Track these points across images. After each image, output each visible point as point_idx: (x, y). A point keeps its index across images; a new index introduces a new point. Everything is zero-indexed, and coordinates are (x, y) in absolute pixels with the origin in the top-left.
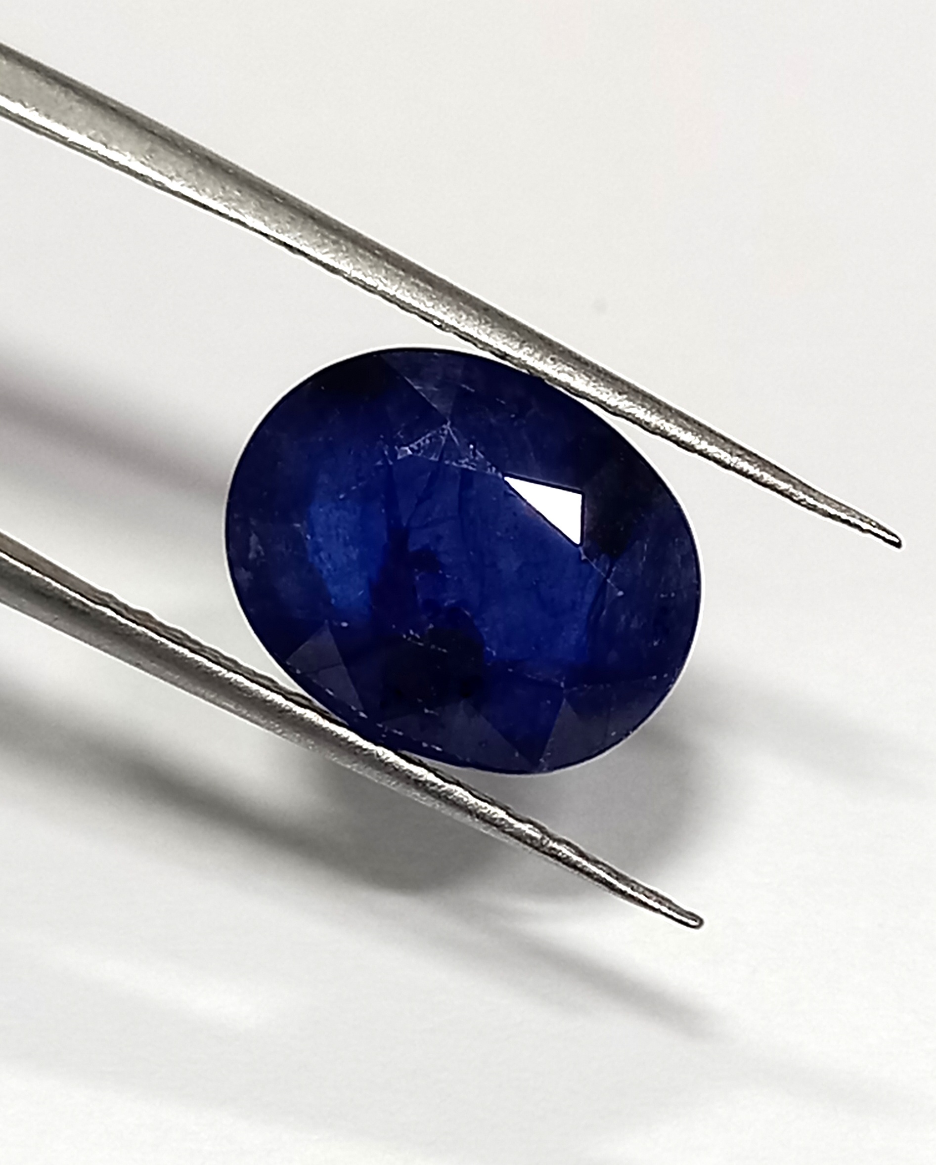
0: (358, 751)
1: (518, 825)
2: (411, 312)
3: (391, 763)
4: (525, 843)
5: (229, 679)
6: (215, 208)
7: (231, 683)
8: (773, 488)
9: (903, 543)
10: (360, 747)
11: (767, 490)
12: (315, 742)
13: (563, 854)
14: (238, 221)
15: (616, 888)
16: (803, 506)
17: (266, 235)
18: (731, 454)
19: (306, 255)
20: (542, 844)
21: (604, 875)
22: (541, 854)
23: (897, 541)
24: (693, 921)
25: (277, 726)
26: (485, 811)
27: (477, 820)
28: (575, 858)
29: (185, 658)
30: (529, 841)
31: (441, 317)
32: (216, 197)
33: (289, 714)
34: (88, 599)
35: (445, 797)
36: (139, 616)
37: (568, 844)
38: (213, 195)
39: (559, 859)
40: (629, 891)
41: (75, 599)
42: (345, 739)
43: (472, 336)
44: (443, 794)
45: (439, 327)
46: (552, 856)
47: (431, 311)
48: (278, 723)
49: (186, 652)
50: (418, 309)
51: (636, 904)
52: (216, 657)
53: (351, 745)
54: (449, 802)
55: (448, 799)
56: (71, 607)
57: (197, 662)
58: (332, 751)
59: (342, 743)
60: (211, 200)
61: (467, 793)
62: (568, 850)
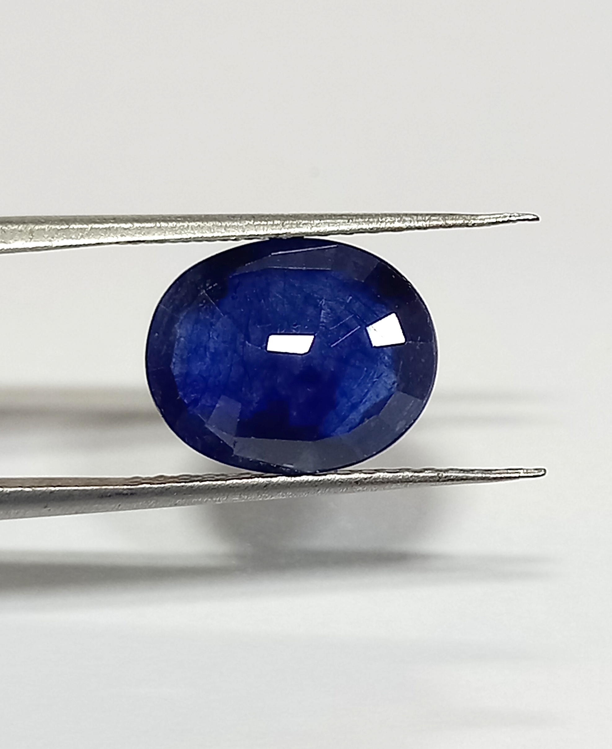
0: (317, 483)
1: (421, 475)
2: (215, 241)
3: (338, 480)
4: (431, 481)
5: (228, 485)
6: (82, 244)
7: (231, 487)
8: (454, 226)
9: (539, 216)
10: (316, 481)
11: (453, 229)
12: (292, 492)
13: (454, 476)
14: (98, 244)
15: (490, 478)
16: (476, 226)
17: (117, 243)
18: (424, 221)
19: (143, 241)
20: (439, 477)
21: (480, 475)
22: (442, 483)
23: (535, 217)
24: (540, 473)
25: (267, 495)
26: (401, 477)
27: (399, 484)
28: (461, 475)
29: (199, 487)
30: (431, 480)
31: (233, 234)
32: (79, 237)
33: (270, 485)
34: (131, 485)
35: (375, 482)
36: (160, 479)
37: (452, 469)
38: (77, 237)
39: (453, 480)
40: (499, 476)
41: (124, 489)
42: (307, 482)
43: (255, 235)
44: (373, 481)
45: (235, 240)
46: (448, 480)
47: (227, 234)
48: (267, 493)
49: (198, 483)
50: (219, 237)
51: (505, 480)
52: (213, 478)
53: (311, 483)
54: (378, 483)
55: (377, 482)
56: (124, 494)
57: (206, 485)
58: (304, 491)
59: (306, 484)
60: (77, 240)
61: (386, 474)
62: (455, 473)
